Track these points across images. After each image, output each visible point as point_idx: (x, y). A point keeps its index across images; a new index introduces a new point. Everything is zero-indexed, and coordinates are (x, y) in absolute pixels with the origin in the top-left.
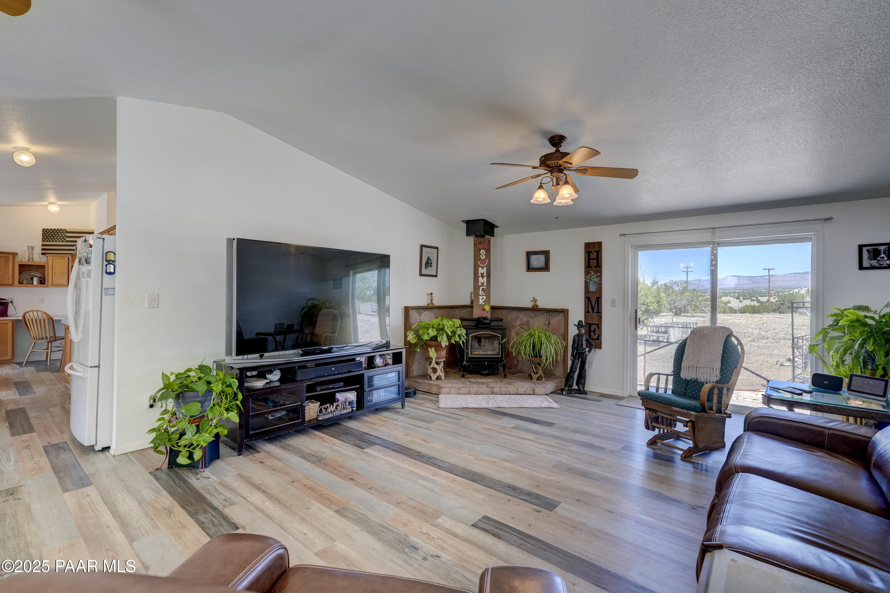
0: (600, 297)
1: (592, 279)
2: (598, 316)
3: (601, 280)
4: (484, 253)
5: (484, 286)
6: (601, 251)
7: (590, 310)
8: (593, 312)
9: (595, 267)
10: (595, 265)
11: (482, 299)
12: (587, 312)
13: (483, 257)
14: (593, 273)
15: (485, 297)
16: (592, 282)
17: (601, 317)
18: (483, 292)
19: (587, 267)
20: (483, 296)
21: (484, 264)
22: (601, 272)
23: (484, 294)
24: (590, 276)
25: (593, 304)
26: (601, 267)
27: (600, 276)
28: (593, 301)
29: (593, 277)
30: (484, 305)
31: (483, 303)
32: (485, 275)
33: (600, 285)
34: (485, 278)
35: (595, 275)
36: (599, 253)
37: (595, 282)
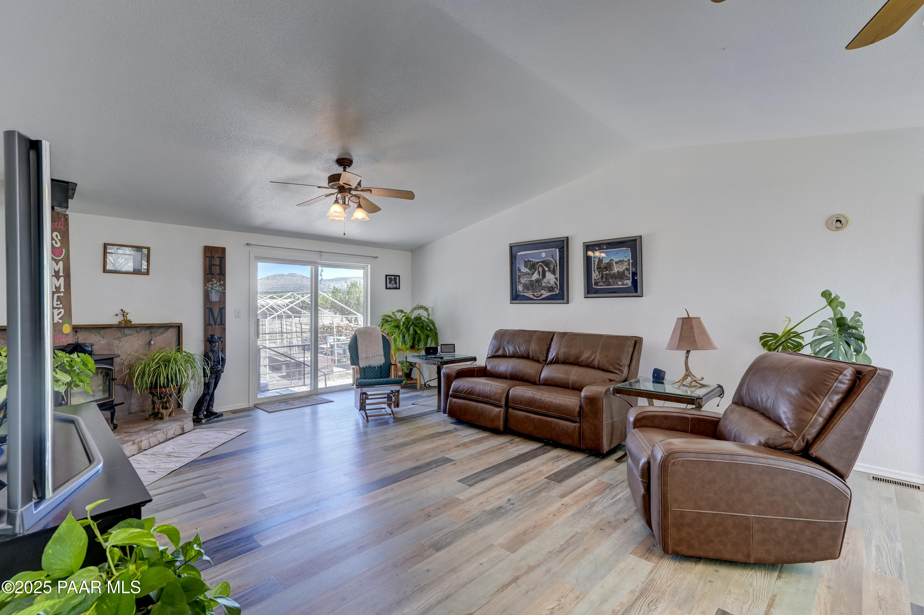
0: (224, 308)
1: (214, 288)
2: (221, 328)
3: (225, 289)
4: (59, 238)
5: (60, 292)
6: (224, 258)
7: (212, 322)
8: (215, 325)
9: (217, 274)
10: (218, 273)
11: (58, 314)
12: (207, 325)
13: (56, 243)
14: (215, 281)
15: (62, 310)
16: (213, 291)
17: (224, 329)
18: (59, 303)
19: (207, 274)
20: (59, 308)
21: (58, 256)
22: (224, 281)
23: (61, 306)
24: (211, 285)
25: (216, 315)
26: (224, 275)
27: (224, 285)
28: (216, 312)
29: (215, 285)
30: (62, 324)
31: (61, 321)
32: (61, 274)
33: (223, 295)
34: (62, 280)
35: (218, 283)
36: (222, 259)
37: (218, 291)
